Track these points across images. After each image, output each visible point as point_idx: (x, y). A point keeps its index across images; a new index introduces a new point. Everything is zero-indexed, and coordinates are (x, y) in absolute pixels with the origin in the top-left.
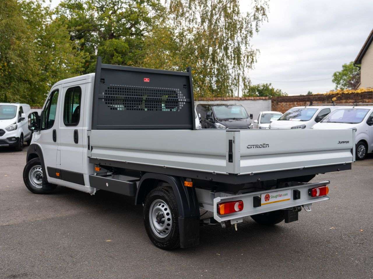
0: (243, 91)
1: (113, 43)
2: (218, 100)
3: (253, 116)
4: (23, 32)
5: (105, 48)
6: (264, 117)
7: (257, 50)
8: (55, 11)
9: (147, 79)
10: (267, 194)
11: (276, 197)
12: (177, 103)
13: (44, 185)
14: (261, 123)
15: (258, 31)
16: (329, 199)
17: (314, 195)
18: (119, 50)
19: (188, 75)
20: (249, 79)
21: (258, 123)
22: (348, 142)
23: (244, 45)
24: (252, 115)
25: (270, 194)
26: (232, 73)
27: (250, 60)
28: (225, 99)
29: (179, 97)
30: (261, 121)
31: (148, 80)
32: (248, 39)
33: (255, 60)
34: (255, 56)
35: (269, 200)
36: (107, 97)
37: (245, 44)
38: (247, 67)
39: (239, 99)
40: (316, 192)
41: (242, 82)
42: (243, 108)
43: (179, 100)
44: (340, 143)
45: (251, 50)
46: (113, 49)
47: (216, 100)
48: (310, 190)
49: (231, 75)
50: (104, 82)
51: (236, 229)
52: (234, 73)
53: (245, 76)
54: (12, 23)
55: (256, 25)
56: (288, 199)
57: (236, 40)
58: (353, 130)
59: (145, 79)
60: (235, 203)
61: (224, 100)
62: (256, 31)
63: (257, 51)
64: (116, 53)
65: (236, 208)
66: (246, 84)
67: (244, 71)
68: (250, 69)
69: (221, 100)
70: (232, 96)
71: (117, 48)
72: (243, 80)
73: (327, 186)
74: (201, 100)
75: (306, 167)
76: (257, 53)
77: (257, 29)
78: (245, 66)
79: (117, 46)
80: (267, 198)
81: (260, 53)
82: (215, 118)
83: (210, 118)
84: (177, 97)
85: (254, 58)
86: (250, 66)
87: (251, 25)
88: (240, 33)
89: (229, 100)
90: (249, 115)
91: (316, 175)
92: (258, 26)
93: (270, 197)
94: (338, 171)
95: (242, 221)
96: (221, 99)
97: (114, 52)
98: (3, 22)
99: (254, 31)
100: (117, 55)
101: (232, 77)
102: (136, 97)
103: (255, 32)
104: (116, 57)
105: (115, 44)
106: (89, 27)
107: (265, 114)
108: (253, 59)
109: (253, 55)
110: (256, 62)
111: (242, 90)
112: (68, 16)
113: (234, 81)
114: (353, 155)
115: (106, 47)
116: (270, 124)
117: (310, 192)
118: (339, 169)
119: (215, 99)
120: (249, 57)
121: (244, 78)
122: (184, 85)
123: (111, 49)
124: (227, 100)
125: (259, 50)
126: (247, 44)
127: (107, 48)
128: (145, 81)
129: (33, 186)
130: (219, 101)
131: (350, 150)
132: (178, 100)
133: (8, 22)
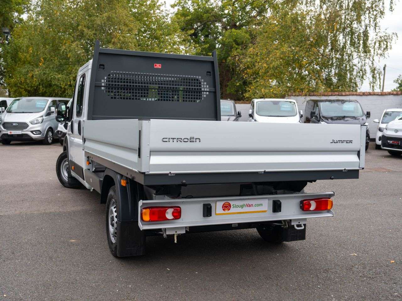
0: (370, 85)
1: (232, 33)
2: (334, 95)
3: (371, 115)
4: (125, 25)
5: (224, 40)
6: (390, 116)
7: (393, 33)
8: (177, 3)
9: (158, 65)
10: (226, 202)
11: (242, 207)
12: (200, 93)
13: (69, 179)
14: (382, 123)
15: (392, 10)
16: (333, 215)
17: (305, 209)
18: (239, 41)
19: (213, 61)
20: (379, 70)
21: (379, 123)
22: (351, 142)
23: (372, 28)
24: (370, 112)
25: (232, 203)
26: (359, 63)
27: (383, 46)
28: (344, 94)
29: (202, 86)
30: (382, 120)
31: (160, 66)
32: (377, 20)
33: (389, 47)
34: (390, 41)
35: (229, 209)
36: (109, 85)
37: (374, 26)
38: (378, 55)
39: (361, 94)
40: (310, 205)
41: (370, 74)
42: (359, 104)
43: (203, 89)
44: (333, 142)
45: (384, 34)
46: (232, 40)
47: (332, 95)
48: (302, 202)
49: (357, 65)
50: (104, 68)
51: (176, 242)
52: (360, 63)
53: (375, 66)
54: (114, 15)
55: (391, 3)
56: (265, 211)
57: (363, 23)
58: (361, 125)
59: (156, 65)
60: (168, 209)
61: (342, 95)
62: (390, 9)
63: (393, 35)
64: (235, 45)
65: (169, 216)
66: (375, 76)
67: (373, 60)
68: (382, 58)
69: (339, 95)
70: (356, 91)
71: (237, 39)
72: (371, 71)
73: (332, 199)
74: (313, 95)
75: (267, 170)
76: (393, 37)
77: (391, 8)
78: (376, 54)
79: (237, 37)
80: (226, 207)
81: (397, 37)
82: (321, 115)
83: (314, 116)
84: (200, 86)
85: (389, 44)
86: (382, 54)
87: (383, 4)
88: (369, 14)
89: (348, 95)
90: (366, 113)
91: (308, 183)
92: (392, 3)
93: (232, 207)
94: (332, 179)
95: (184, 232)
96: (338, 93)
97: (234, 43)
98: (105, 16)
99: (387, 11)
100: (237, 46)
101: (357, 68)
102: (143, 85)
103: (389, 11)
104: (235, 49)
105: (235, 35)
106: (209, 17)
107: (393, 112)
108: (387, 46)
109: (388, 41)
110: (391, 48)
111: (369, 83)
112: (190, 7)
113: (359, 73)
114: (359, 159)
115: (225, 38)
116: (387, 124)
117: (301, 205)
118: (332, 177)
119: (330, 94)
120: (382, 43)
121: (373, 69)
122: (208, 72)
123: (230, 40)
124: (346, 95)
125: (396, 34)
126: (377, 28)
127: (226, 40)
128: (155, 67)
129: (65, 180)
130: (335, 97)
131: (357, 152)
132: (200, 89)
133: (110, 15)
